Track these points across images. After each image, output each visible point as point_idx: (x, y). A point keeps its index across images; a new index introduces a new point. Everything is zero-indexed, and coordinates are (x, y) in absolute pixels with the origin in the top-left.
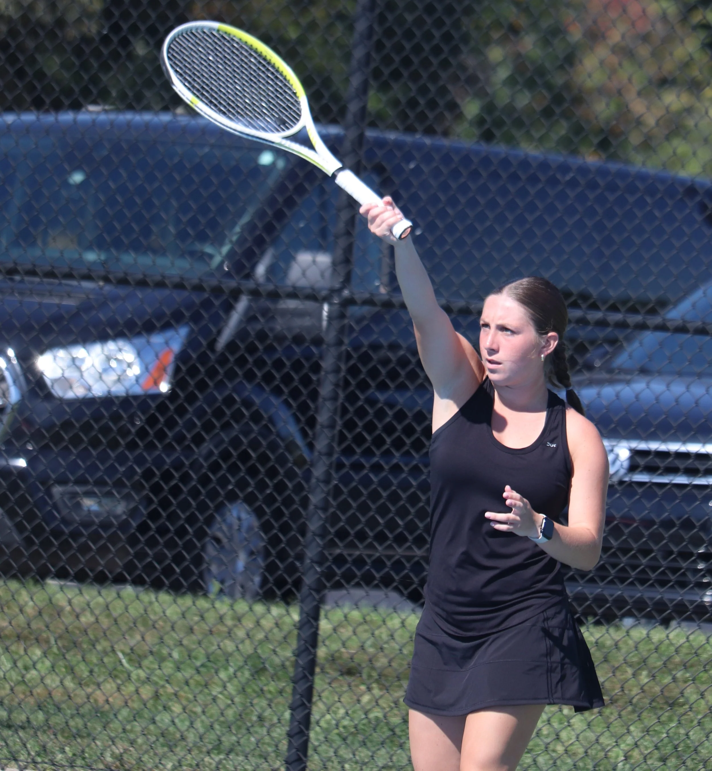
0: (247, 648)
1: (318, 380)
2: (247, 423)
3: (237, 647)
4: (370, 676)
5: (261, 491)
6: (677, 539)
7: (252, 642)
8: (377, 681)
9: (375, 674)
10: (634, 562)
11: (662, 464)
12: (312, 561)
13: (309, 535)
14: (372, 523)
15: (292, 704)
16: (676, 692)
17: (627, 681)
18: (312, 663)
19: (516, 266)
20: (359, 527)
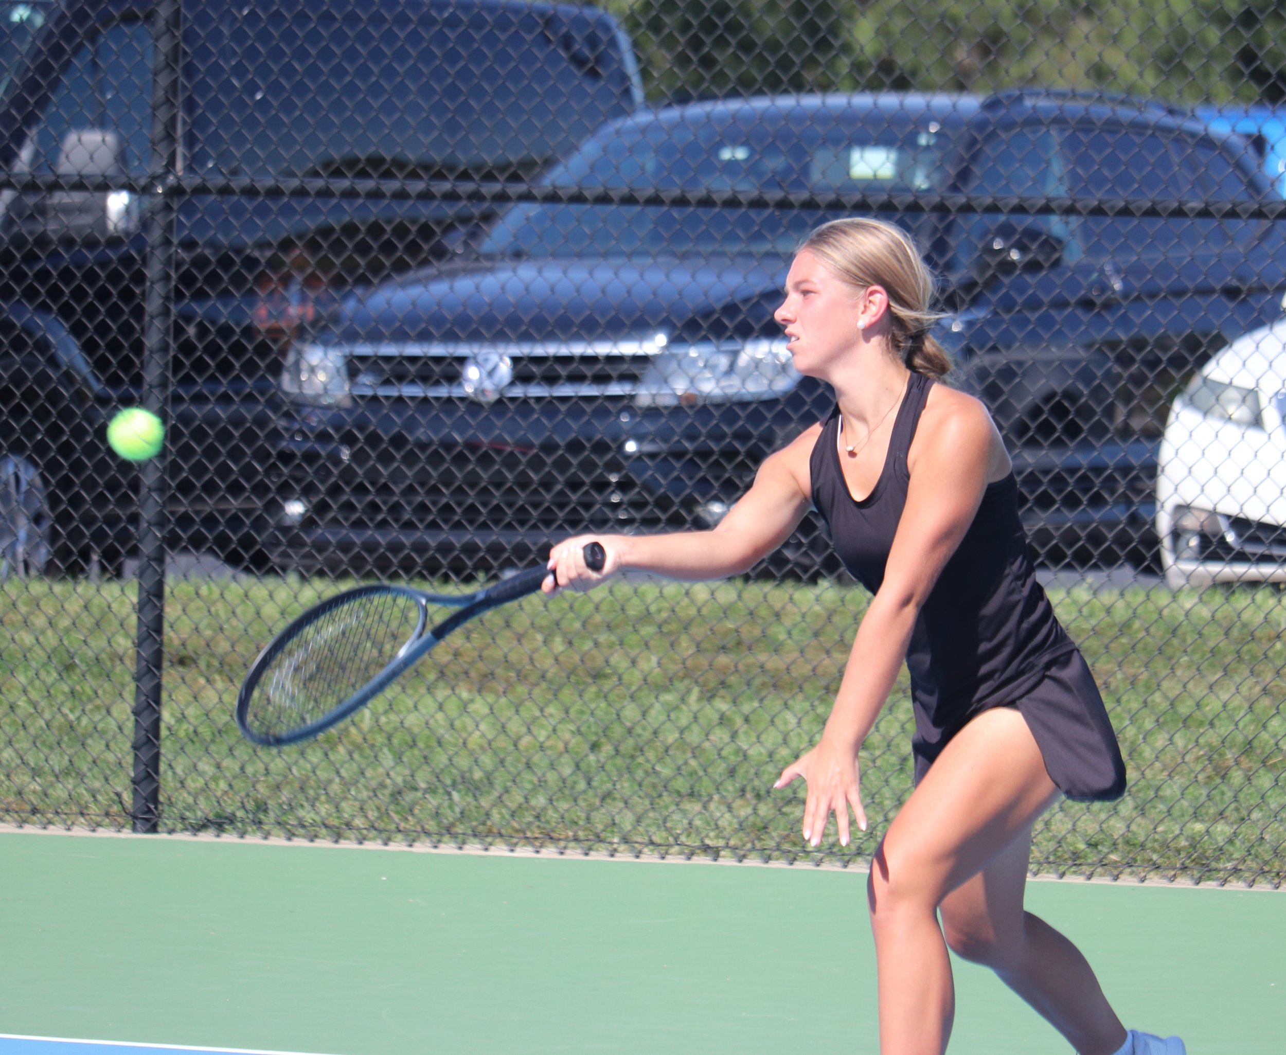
0: (51, 639)
1: (143, 293)
2: (31, 353)
3: (37, 640)
4: (209, 665)
5: (79, 439)
6: (589, 466)
7: (56, 632)
8: (220, 672)
9: (216, 663)
10: (536, 499)
11: (563, 371)
12: (150, 524)
13: (144, 491)
14: (223, 471)
15: (136, 708)
16: (600, 662)
17: (536, 650)
18: (158, 656)
19: (387, 131)
20: (207, 478)
